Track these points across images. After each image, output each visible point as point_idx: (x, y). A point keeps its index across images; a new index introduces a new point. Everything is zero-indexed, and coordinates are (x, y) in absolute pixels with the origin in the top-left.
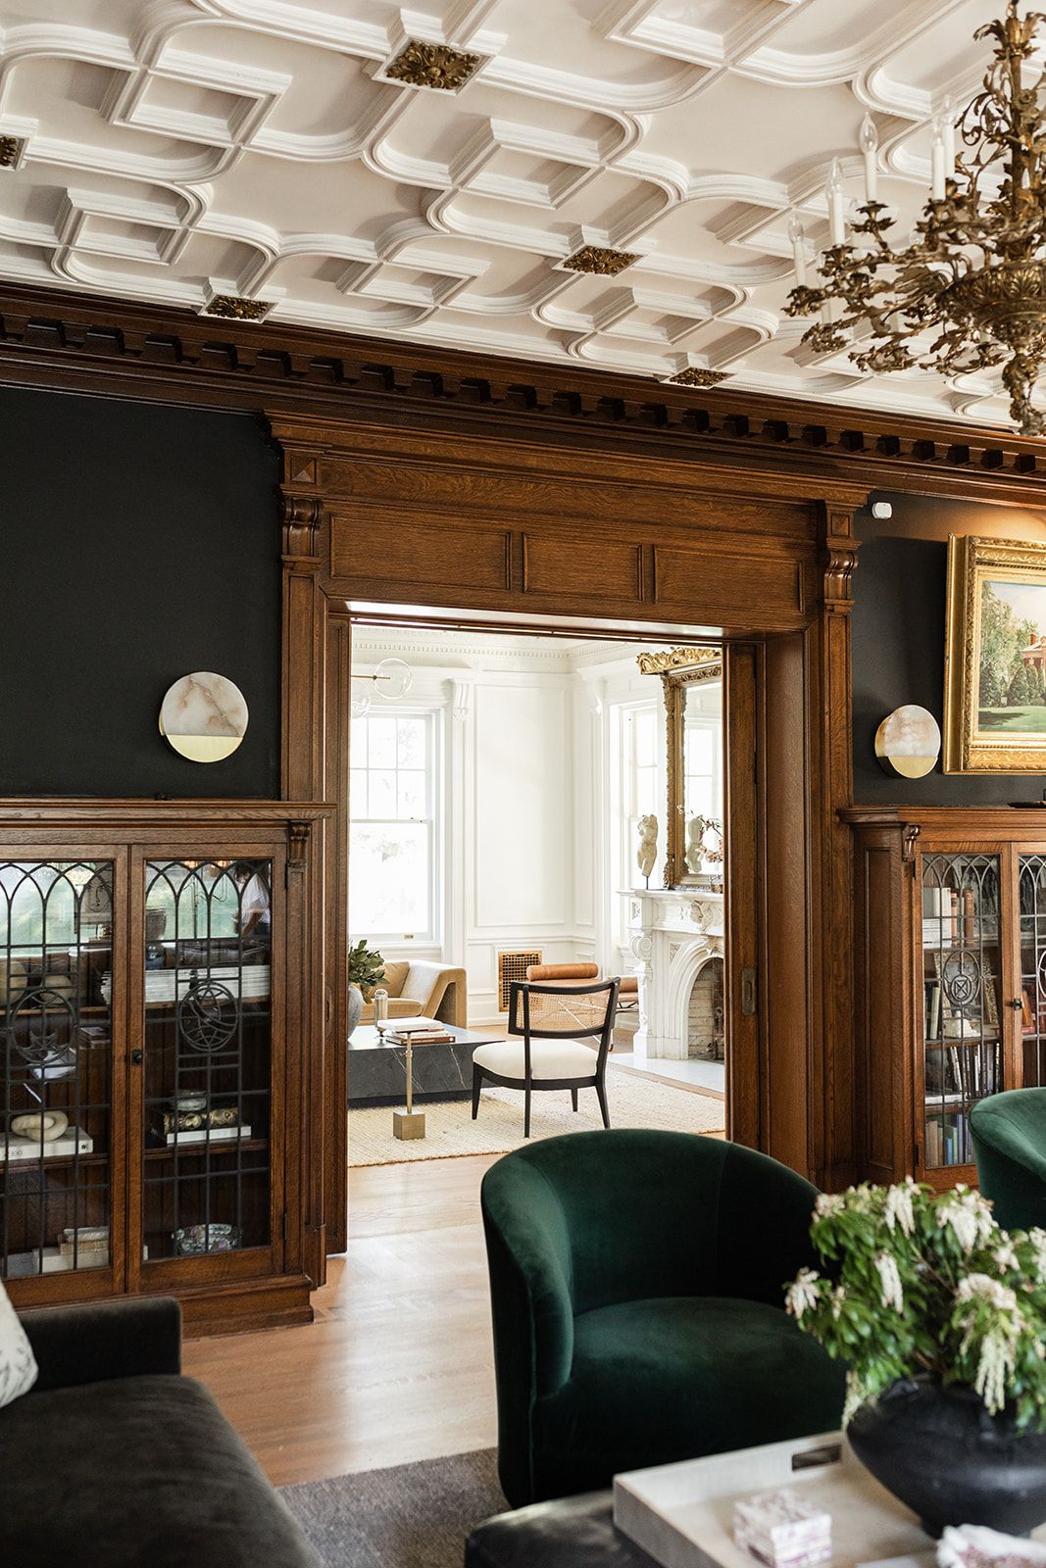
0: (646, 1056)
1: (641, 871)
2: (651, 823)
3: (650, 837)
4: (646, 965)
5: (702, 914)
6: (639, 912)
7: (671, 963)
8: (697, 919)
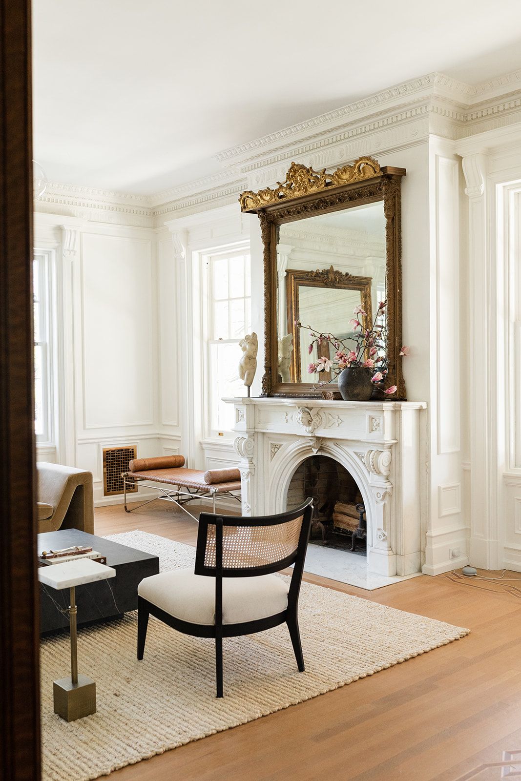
1: (243, 382)
2: (252, 340)
3: (252, 352)
4: (249, 461)
5: (312, 419)
6: (243, 416)
7: (271, 460)
8: (307, 423)
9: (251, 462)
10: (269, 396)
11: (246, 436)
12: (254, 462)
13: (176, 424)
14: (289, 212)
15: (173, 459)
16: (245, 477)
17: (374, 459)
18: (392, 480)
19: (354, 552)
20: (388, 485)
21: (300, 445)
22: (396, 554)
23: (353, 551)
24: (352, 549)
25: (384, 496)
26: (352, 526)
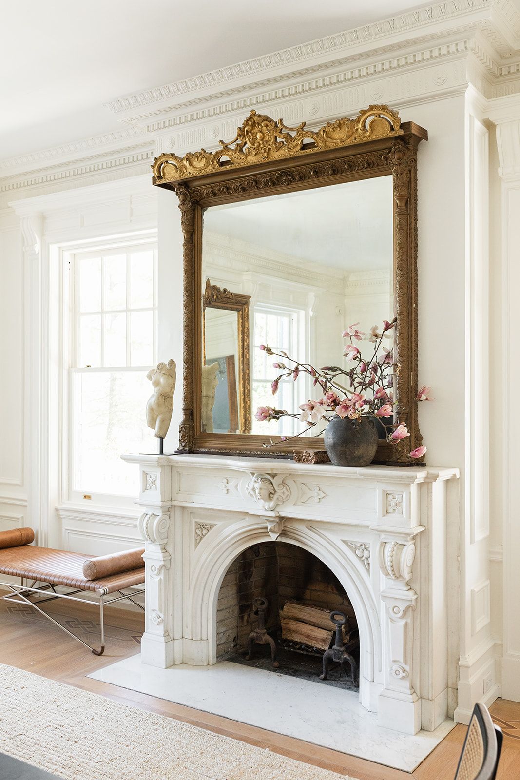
0: (164, 667)
1: (154, 432)
2: (169, 370)
3: (168, 389)
4: (162, 549)
5: (274, 490)
6: (154, 483)
7: (196, 547)
8: (267, 495)
9: (164, 549)
10: (191, 452)
11: (159, 512)
12: (170, 549)
13: (18, 482)
14: (228, 188)
15: (18, 534)
16: (156, 572)
19: (326, 682)
20: (411, 595)
21: (244, 527)
22: (421, 698)
23: (325, 679)
24: (322, 676)
25: (405, 612)
26: (316, 639)
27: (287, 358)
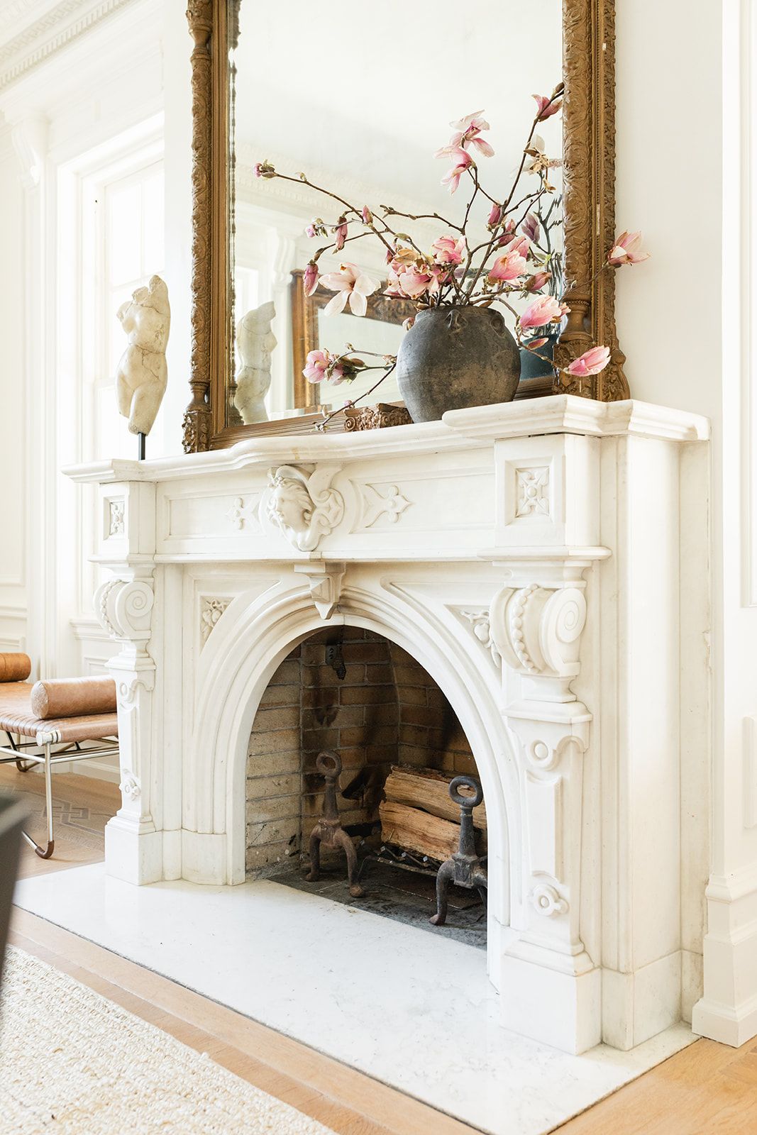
0: (137, 882)
1: (126, 422)
2: (152, 297)
4: (139, 651)
5: (312, 504)
6: (120, 519)
7: (202, 645)
8: (296, 516)
9: (145, 652)
11: (129, 576)
12: (155, 651)
16: (127, 700)
17: (524, 618)
18: (589, 695)
19: (442, 929)
20: (573, 713)
21: (275, 600)
22: (602, 966)
23: (440, 923)
24: (436, 917)
25: (560, 754)
26: (436, 842)
27: (306, 182)
